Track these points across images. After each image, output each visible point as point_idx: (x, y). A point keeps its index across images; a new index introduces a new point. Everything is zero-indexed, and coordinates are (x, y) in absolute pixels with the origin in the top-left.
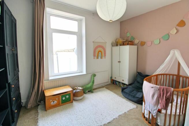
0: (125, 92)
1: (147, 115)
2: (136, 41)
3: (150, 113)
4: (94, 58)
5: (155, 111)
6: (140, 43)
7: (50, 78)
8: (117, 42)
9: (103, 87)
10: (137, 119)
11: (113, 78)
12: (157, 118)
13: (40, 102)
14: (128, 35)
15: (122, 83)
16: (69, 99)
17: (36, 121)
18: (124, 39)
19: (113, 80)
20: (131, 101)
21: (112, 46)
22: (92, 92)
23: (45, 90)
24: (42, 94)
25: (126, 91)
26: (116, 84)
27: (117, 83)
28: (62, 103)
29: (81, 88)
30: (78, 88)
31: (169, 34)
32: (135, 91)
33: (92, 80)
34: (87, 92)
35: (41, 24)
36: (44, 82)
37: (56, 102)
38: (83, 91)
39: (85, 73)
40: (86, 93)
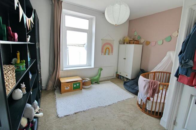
0: (126, 85)
1: (139, 102)
2: (142, 41)
3: (142, 100)
4: (102, 54)
5: (145, 99)
6: (145, 42)
7: (64, 69)
8: (124, 40)
9: (108, 80)
10: (132, 105)
11: (119, 73)
12: (146, 104)
13: (56, 87)
14: (136, 34)
15: (126, 78)
16: (79, 87)
17: (55, 100)
18: (131, 38)
19: (118, 75)
20: (130, 93)
21: (120, 44)
22: (99, 83)
23: (60, 78)
24: (58, 81)
25: (128, 84)
26: (121, 79)
27: (122, 77)
28: (73, 89)
29: (89, 79)
30: (87, 79)
31: (171, 36)
32: (135, 85)
33: (99, 73)
34: (94, 82)
35: (59, 24)
36: (60, 72)
37: (69, 88)
38: (90, 82)
39: (93, 66)
40: (93, 84)
